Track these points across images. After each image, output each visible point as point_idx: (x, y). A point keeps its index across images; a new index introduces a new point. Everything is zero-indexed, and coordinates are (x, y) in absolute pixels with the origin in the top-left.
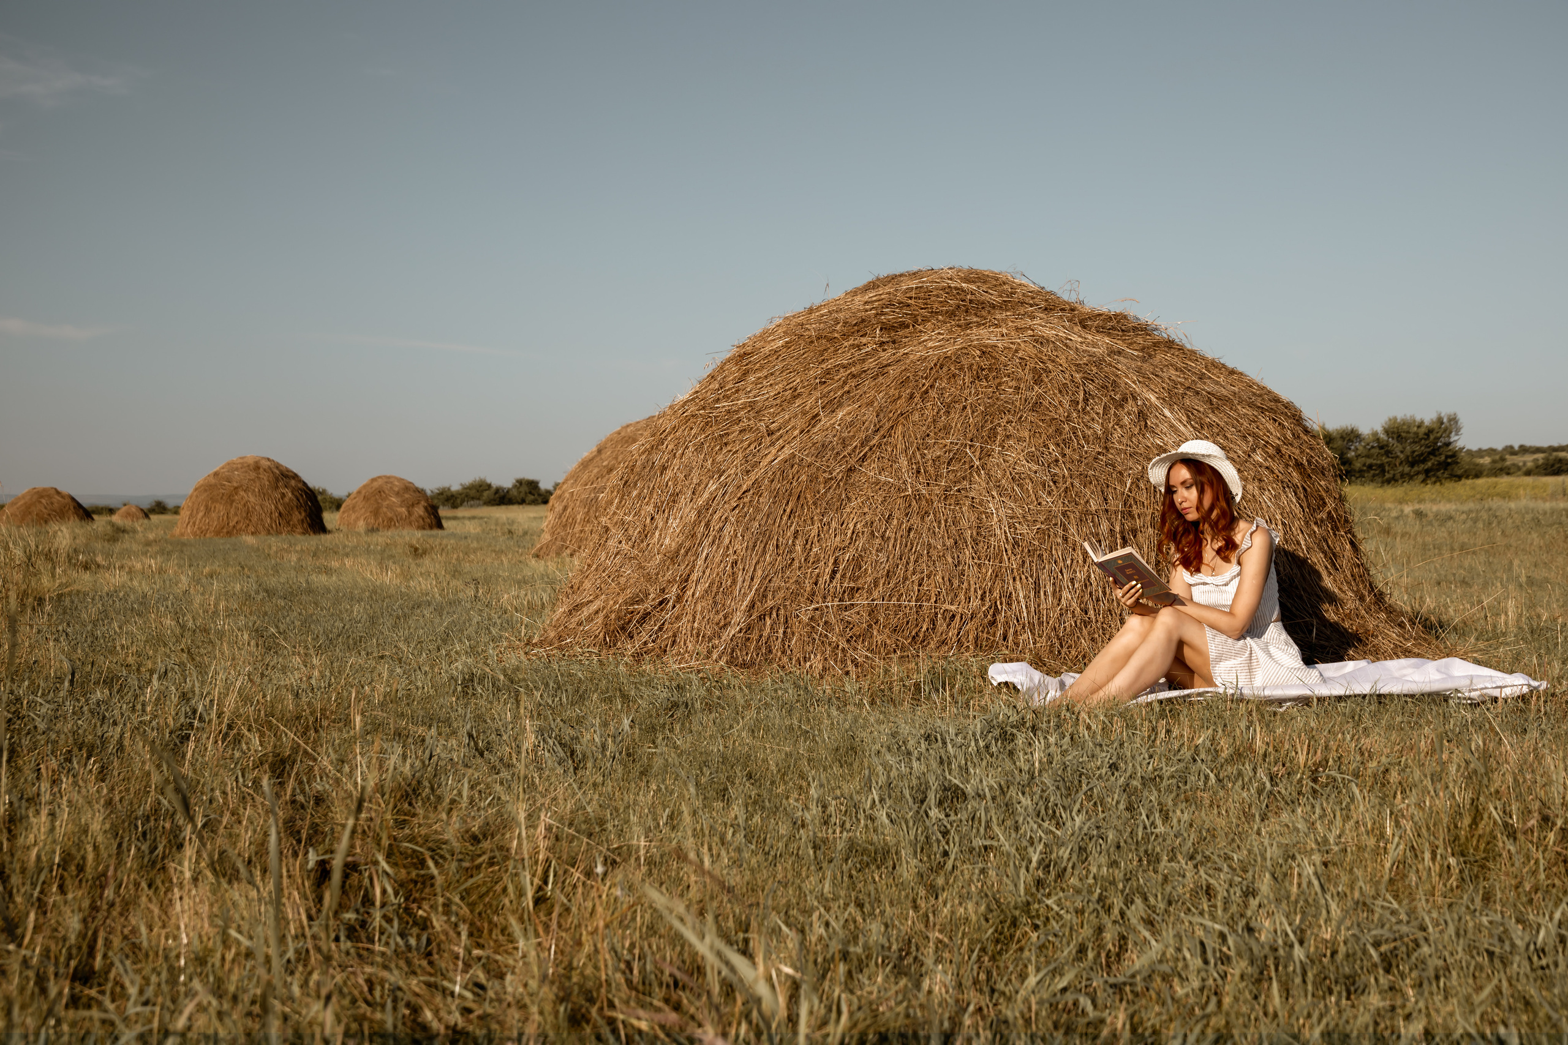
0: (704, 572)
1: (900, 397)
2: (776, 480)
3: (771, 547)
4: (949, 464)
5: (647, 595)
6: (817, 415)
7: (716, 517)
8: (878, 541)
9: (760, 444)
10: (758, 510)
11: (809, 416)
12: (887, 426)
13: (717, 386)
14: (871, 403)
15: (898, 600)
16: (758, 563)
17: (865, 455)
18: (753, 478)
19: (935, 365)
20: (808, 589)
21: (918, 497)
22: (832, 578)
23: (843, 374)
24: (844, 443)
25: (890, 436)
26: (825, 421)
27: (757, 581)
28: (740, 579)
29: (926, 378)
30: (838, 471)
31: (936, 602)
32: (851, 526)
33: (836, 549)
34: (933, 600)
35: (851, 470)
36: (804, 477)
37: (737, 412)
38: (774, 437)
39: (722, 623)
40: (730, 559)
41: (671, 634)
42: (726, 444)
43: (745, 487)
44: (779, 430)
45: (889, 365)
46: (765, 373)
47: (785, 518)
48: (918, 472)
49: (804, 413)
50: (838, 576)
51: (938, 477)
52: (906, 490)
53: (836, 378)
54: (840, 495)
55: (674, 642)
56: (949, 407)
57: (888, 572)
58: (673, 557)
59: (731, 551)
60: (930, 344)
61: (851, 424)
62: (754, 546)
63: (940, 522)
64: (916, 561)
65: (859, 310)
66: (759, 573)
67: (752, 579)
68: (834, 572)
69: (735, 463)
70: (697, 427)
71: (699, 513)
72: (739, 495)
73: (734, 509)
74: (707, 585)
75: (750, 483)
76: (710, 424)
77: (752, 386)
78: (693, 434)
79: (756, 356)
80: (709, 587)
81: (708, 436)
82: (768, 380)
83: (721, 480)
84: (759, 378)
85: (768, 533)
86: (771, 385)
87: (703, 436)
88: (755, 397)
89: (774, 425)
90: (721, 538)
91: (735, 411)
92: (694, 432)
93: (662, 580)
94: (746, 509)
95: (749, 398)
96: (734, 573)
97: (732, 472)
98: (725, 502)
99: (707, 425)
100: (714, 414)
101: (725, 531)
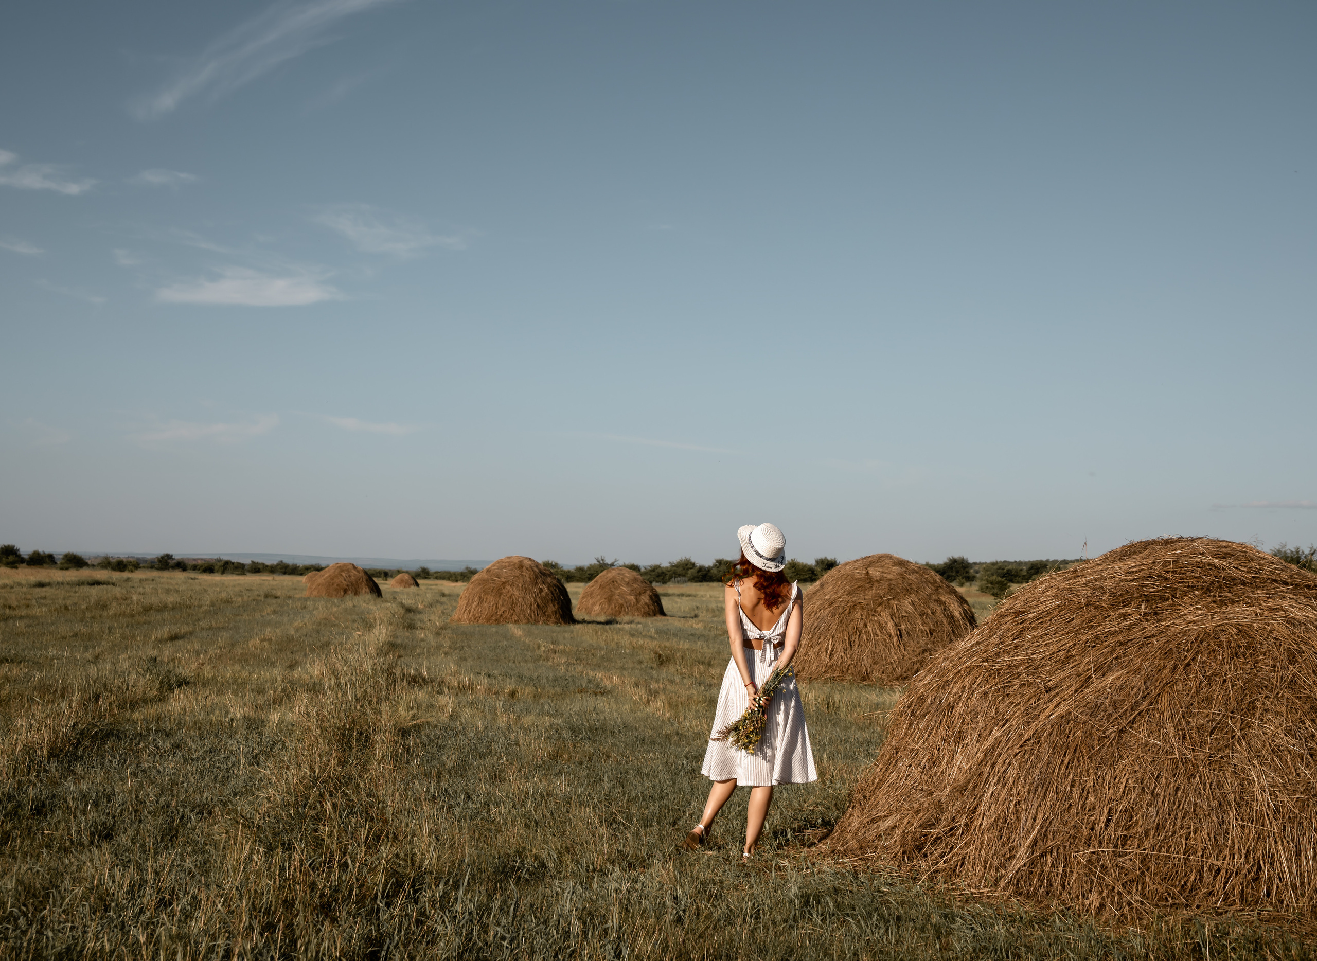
0: (990, 807)
1: (1164, 667)
2: (1055, 733)
3: (1051, 793)
4: (1212, 733)
5: (938, 820)
6: (1090, 677)
7: (1000, 760)
8: (1149, 797)
9: (1039, 699)
10: (1037, 757)
11: (1083, 678)
12: (1154, 693)
13: (997, 641)
14: (1137, 671)
15: (1168, 851)
16: (1040, 805)
17: (1134, 718)
18: (1033, 729)
19: (1196, 639)
20: (1085, 834)
21: (1186, 761)
22: (1107, 826)
23: (1112, 641)
24: (1115, 705)
25: (1157, 702)
26: (1096, 684)
27: (1039, 821)
28: (1023, 818)
29: (1188, 651)
30: (1112, 731)
31: (1202, 856)
32: (1124, 781)
33: (1110, 799)
34: (1199, 854)
35: (1122, 731)
36: (1079, 733)
37: (1017, 667)
38: (1053, 693)
39: (1008, 855)
40: (1014, 799)
41: (960, 857)
42: (1008, 695)
43: (1026, 737)
44: (1055, 687)
45: (1153, 636)
46: (1040, 632)
47: (1063, 768)
48: (1184, 738)
49: (1079, 675)
50: (1112, 825)
51: (1202, 744)
52: (1173, 753)
53: (1105, 644)
54: (1113, 753)
55: (962, 864)
56: (1210, 679)
57: (1158, 824)
58: (961, 790)
59: (1014, 791)
60: (1190, 618)
61: (1121, 688)
62: (1036, 790)
63: (1205, 785)
64: (1184, 818)
65: (1121, 581)
66: (1040, 816)
67: (1035, 820)
68: (1108, 821)
69: (1017, 714)
70: (981, 677)
71: (985, 755)
72: (1021, 743)
73: (1017, 754)
74: (993, 819)
75: (1031, 733)
76: (993, 676)
77: (1029, 644)
78: (977, 683)
79: (1030, 616)
80: (995, 821)
81: (991, 687)
82: (1043, 639)
83: (1005, 728)
84: (1034, 637)
85: (1048, 780)
86: (1046, 645)
87: (987, 686)
88: (1032, 654)
89: (1050, 683)
90: (1006, 779)
91: (1014, 666)
92: (978, 681)
93: (952, 810)
94: (1027, 757)
95: (1027, 655)
96: (1017, 811)
97: (1014, 722)
98: (1008, 748)
99: (990, 676)
100: (996, 667)
101: (1009, 773)
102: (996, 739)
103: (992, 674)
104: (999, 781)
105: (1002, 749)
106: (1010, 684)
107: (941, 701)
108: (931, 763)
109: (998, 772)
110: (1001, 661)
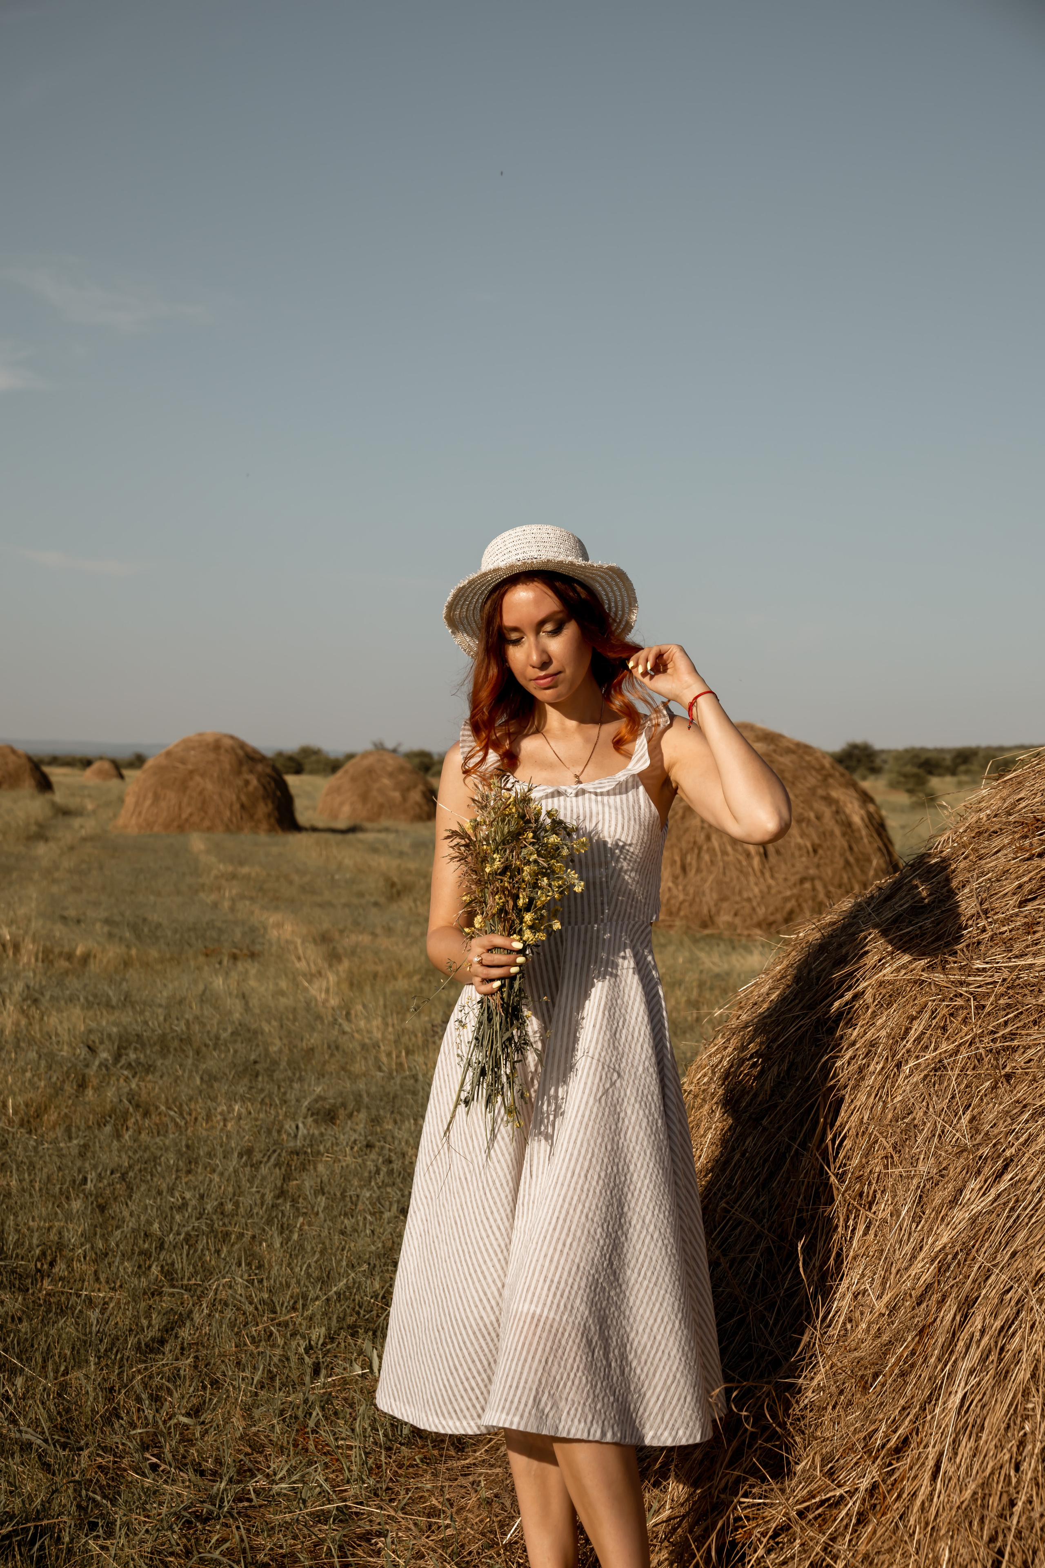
0: (958, 1449)
7: (990, 1293)
37: (1034, 988)
70: (926, 1015)
71: (941, 1270)
74: (968, 1494)
76: (962, 1014)
78: (913, 1035)
81: (956, 1052)
87: (944, 1046)
90: (1008, 1356)
91: (1027, 985)
92: (917, 1028)
98: (1014, 1254)
99: (952, 1015)
100: (971, 988)
101: (1017, 1339)
102: (973, 1219)
103: (957, 1009)
104: (984, 1362)
105: (994, 1256)
106: (1016, 1043)
109: (984, 1331)
110: (984, 970)
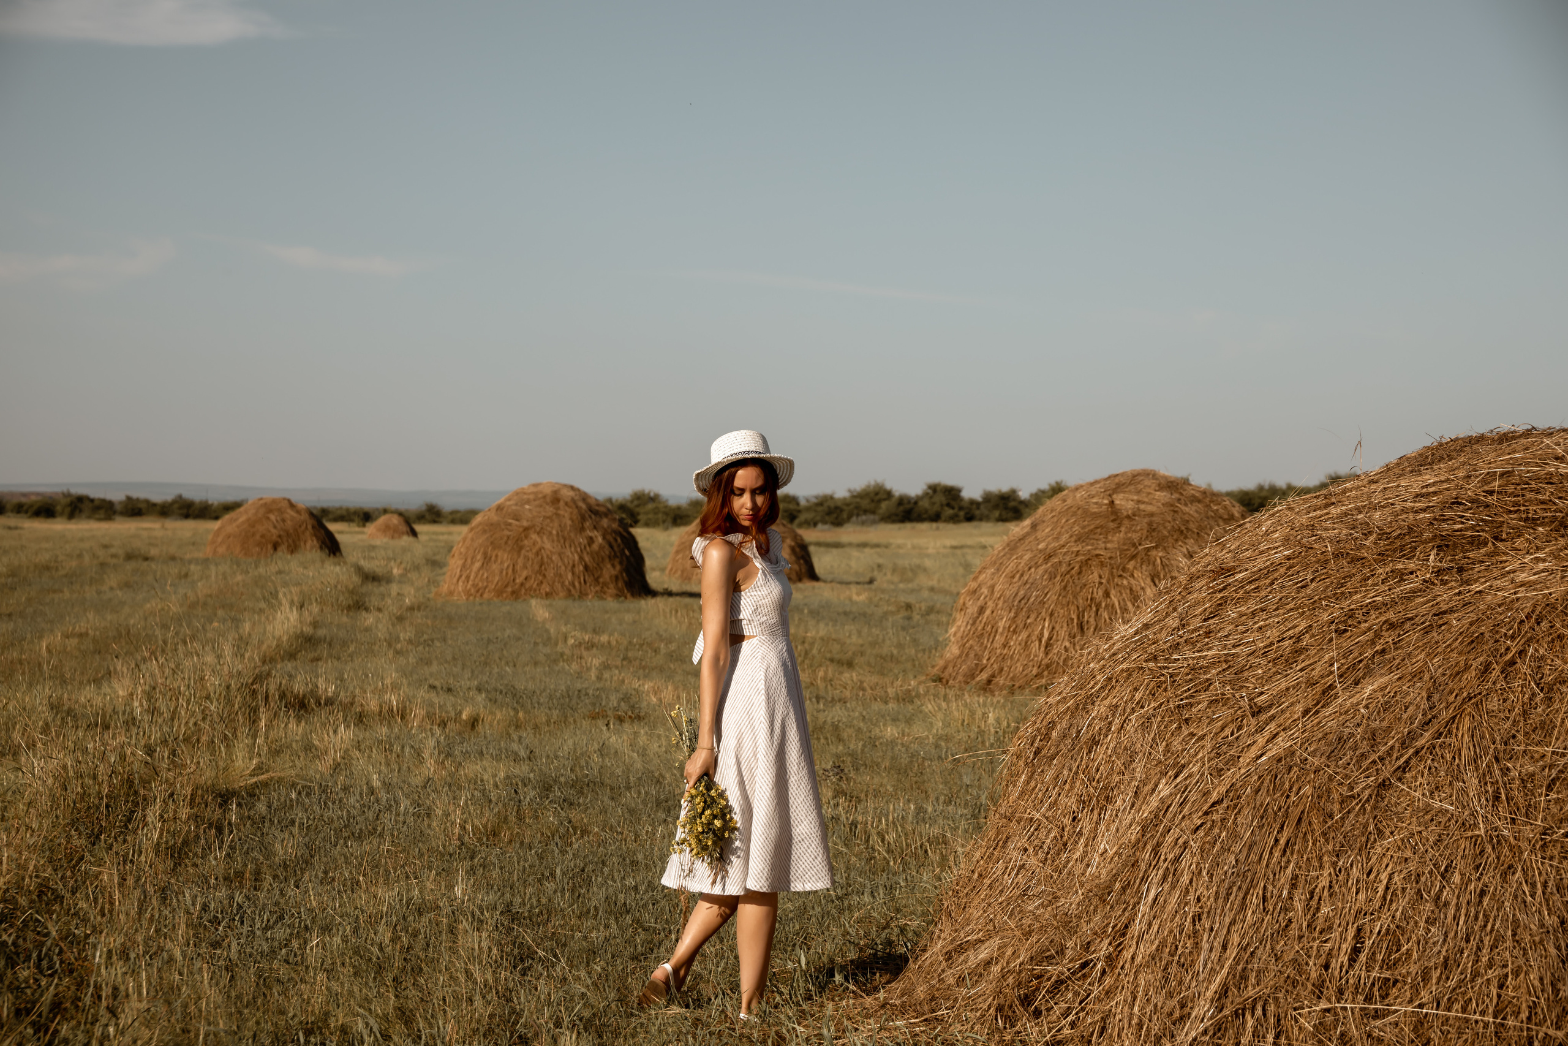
0: (1150, 925)
1: (1467, 668)
2: (1264, 791)
3: (1254, 900)
4: (1549, 788)
5: (1061, 951)
6: (1331, 687)
7: (1169, 839)
8: (1429, 906)
9: (1240, 728)
10: (1234, 836)
11: (1318, 689)
12: (1445, 716)
14: (1417, 675)
15: (1464, 1010)
16: (1233, 922)
17: (1407, 762)
18: (1227, 783)
19: (1528, 617)
20: (1314, 975)
21: (1498, 842)
22: (1352, 960)
23: (1375, 619)
24: (1373, 738)
25: (1450, 732)
26: (1343, 699)
27: (1232, 953)
28: (1206, 946)
29: (1513, 638)
30: (1364, 785)
31: (1529, 1019)
32: (1384, 877)
33: (1359, 911)
34: (1524, 1015)
35: (1384, 785)
36: (1307, 789)
37: (1206, 669)
38: (1263, 717)
39: (1177, 1015)
40: (1192, 910)
41: (1097, 1017)
42: (1187, 720)
43: (1214, 797)
44: (1271, 706)
45: (1451, 611)
46: (1252, 605)
47: (1277, 854)
48: (1497, 798)
49: (1312, 684)
50: (1363, 957)
51: (1529, 811)
52: (1476, 825)
53: (1364, 626)
54: (1366, 826)
55: (1103, 1029)
56: (1551, 690)
57: (1446, 959)
58: (1102, 894)
59: (1191, 897)
60: (1522, 577)
61: (1386, 707)
62: (1229, 894)
63: (1533, 885)
64: (1493, 947)
65: (1404, 511)
66: (1235, 938)
67: (1224, 947)
68: (1356, 951)
69: (1201, 755)
70: (1144, 688)
71: (1144, 830)
72: (1205, 808)
73: (1198, 828)
74: (1154, 947)
75: (1223, 789)
76: (1164, 686)
77: (1232, 627)
78: (1137, 698)
79: (1239, 576)
80: (1157, 950)
81: (1160, 707)
82: (1256, 620)
83: (1179, 780)
84: (1241, 615)
85: (1249, 874)
86: (1260, 628)
87: (1153, 706)
88: (1234, 646)
89: (1263, 697)
90: (1178, 873)
91: (1202, 668)
92: (1138, 696)
93: (1086, 929)
94: (1216, 831)
95: (1225, 647)
96: (1195, 932)
97: (1195, 769)
98: (1184, 817)
99: (1159, 687)
100: (1170, 671)
101: (1184, 862)
102: (1162, 801)
103: (1161, 683)
104: (1164, 878)
105: (1172, 820)
106: (1193, 701)
107: (1079, 732)
108: (1060, 844)
109: (1165, 860)
110: (1179, 659)
